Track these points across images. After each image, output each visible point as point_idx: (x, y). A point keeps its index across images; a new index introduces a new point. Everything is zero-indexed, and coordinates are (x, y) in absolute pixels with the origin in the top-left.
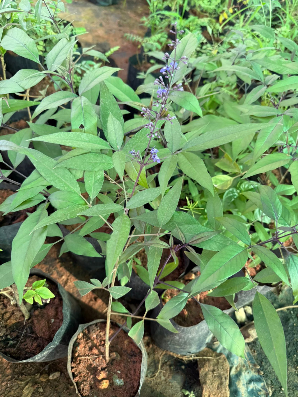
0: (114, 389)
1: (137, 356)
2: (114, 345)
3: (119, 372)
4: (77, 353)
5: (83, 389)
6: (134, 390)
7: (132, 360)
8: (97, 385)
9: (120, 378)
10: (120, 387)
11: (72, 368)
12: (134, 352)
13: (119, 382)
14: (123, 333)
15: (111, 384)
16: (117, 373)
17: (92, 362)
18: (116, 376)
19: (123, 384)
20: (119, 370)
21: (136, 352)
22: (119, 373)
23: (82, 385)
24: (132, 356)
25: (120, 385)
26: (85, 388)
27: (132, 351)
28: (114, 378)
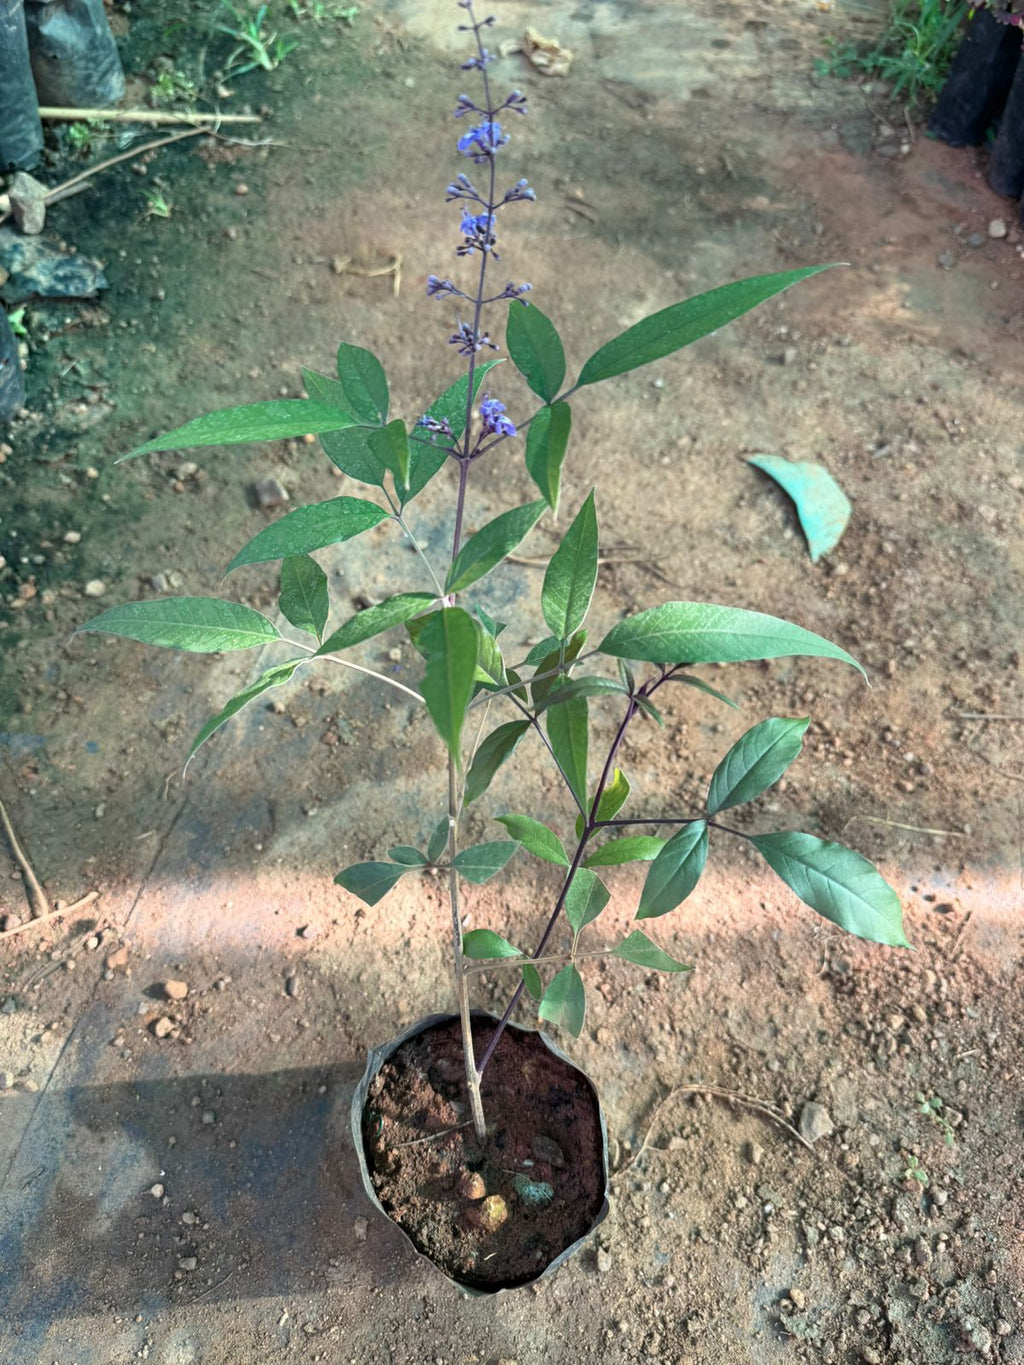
0: (526, 1217)
1: (576, 1101)
2: (494, 1088)
3: (528, 1163)
4: (382, 1140)
5: (430, 1239)
6: (589, 1203)
7: (559, 1116)
8: (470, 1217)
9: (538, 1178)
10: (544, 1205)
11: (378, 1190)
12: (560, 1090)
13: (536, 1191)
14: (511, 1041)
15: (515, 1204)
16: (523, 1169)
17: (436, 1157)
18: (521, 1176)
19: (551, 1193)
20: (529, 1157)
21: (569, 1090)
22: (529, 1167)
23: (425, 1231)
24: (555, 1105)
25: (542, 1201)
26: (435, 1237)
27: (552, 1089)
28: (518, 1186)
